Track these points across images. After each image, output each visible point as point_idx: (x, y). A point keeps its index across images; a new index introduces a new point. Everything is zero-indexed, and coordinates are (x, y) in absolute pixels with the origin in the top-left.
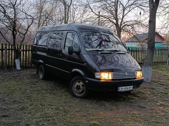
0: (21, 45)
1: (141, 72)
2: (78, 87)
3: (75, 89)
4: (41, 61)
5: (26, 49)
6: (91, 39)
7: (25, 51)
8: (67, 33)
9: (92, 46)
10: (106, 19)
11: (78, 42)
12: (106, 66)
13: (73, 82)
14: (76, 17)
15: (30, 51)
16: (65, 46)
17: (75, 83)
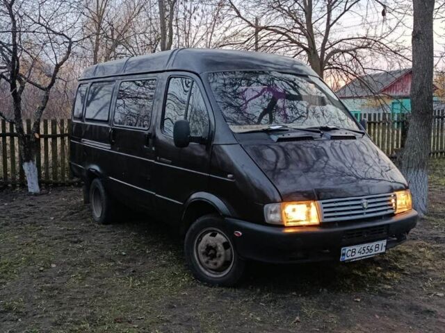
0: (39, 120)
1: (408, 192)
2: (212, 252)
3: (201, 256)
4: (96, 167)
5: (54, 131)
6: (243, 92)
7: (50, 136)
8: (170, 79)
9: (246, 115)
10: (280, 35)
11: (202, 106)
12: (293, 181)
13: (194, 233)
14: (193, 35)
15: (66, 138)
16: (163, 119)
17: (201, 237)
